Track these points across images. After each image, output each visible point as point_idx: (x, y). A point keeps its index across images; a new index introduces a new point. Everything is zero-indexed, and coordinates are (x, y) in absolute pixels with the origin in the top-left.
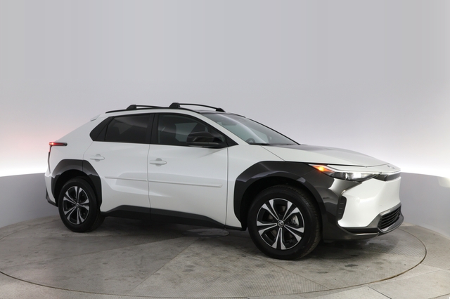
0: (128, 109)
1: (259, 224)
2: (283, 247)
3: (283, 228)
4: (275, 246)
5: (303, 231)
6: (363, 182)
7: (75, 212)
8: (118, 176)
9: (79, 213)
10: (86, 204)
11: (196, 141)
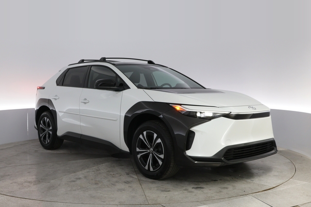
0: (79, 63)
1: (138, 150)
2: (151, 169)
3: (152, 154)
4: (146, 168)
5: (163, 157)
6: (212, 120)
7: (46, 135)
8: (65, 111)
9: (47, 136)
10: (50, 130)
11: (100, 85)
